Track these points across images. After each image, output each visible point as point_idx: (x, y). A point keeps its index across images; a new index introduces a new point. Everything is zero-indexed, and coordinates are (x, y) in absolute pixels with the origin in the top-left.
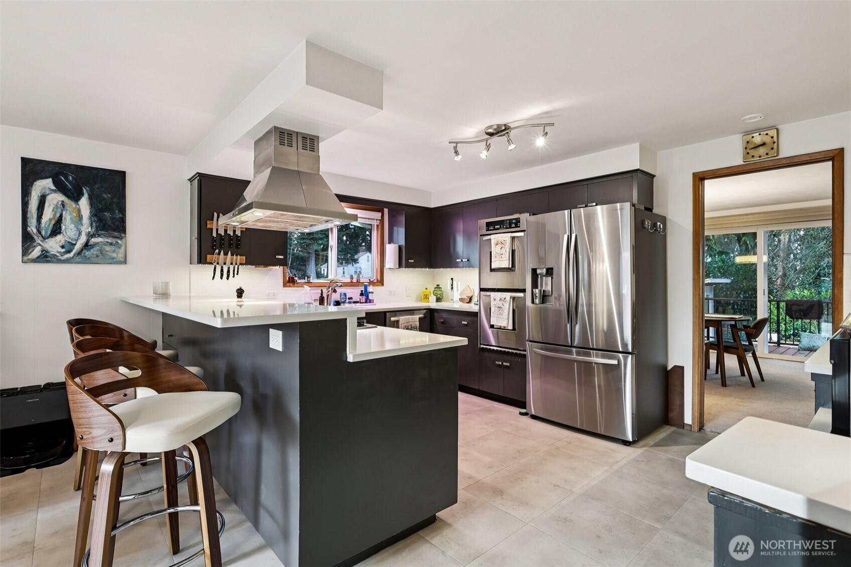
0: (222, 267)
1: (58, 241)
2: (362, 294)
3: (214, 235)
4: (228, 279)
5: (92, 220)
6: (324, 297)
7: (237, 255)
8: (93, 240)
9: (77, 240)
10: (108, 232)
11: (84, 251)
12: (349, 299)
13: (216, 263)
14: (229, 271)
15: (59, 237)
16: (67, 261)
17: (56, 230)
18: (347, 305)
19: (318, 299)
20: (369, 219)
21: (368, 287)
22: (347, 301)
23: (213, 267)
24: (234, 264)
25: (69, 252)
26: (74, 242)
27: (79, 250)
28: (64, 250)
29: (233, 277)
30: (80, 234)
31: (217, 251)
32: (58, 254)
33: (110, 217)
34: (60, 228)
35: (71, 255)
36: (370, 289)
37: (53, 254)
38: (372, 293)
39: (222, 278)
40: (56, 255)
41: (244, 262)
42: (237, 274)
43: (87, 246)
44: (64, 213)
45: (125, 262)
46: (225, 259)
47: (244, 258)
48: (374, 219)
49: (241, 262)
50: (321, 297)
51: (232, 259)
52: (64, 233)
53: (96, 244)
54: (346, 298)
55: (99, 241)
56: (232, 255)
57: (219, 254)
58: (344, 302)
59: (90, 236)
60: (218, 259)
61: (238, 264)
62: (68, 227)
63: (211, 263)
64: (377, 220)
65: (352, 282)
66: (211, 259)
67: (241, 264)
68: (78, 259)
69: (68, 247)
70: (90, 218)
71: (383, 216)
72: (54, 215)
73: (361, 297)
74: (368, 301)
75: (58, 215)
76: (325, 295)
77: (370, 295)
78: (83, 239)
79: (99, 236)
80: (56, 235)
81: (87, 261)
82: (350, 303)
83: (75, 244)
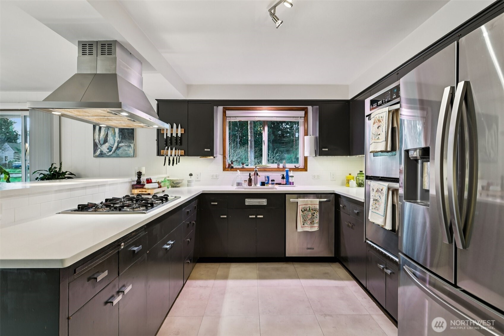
0: (169, 158)
1: (106, 146)
2: (283, 178)
3: (165, 137)
4: (173, 165)
5: (119, 135)
6: (251, 179)
7: (178, 150)
8: (120, 145)
9: (113, 145)
10: (125, 140)
11: (116, 151)
12: (272, 181)
13: (166, 155)
14: (173, 160)
15: (107, 144)
16: (109, 156)
17: (106, 141)
18: (270, 186)
19: (247, 180)
20: (293, 117)
21: (289, 172)
22: (270, 182)
23: (164, 157)
24: (177, 155)
25: (110, 151)
26: (112, 146)
27: (114, 150)
28: (108, 150)
29: (177, 164)
30: (115, 142)
31: (166, 147)
32: (106, 153)
33: (127, 132)
34: (107, 139)
35: (111, 153)
36: (291, 174)
37: (104, 153)
38: (292, 176)
39: (169, 165)
40: (105, 153)
41: (183, 154)
42: (179, 162)
43: (118, 148)
44: (109, 131)
45: (134, 156)
46: (171, 153)
47: (183, 151)
48: (298, 117)
49: (182, 154)
50: (249, 179)
51: (175, 153)
52: (109, 142)
53: (122, 146)
54: (269, 180)
55: (122, 145)
56: (176, 150)
57: (168, 149)
58: (268, 183)
59: (119, 143)
60: (167, 153)
61: (179, 156)
62: (110, 138)
63: (163, 155)
64: (301, 117)
65: (278, 168)
66: (163, 153)
67: (181, 155)
68: (114, 155)
69: (110, 149)
70: (119, 133)
71: (306, 114)
72: (105, 133)
73: (282, 180)
74: (288, 183)
75: (106, 133)
76: (252, 178)
77: (290, 178)
78: (116, 144)
79: (123, 142)
80: (105, 143)
81: (118, 156)
82: (272, 184)
83: (113, 147)
